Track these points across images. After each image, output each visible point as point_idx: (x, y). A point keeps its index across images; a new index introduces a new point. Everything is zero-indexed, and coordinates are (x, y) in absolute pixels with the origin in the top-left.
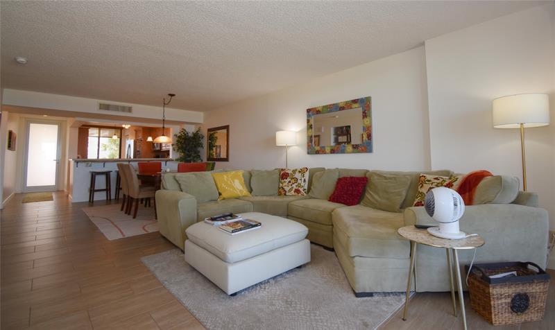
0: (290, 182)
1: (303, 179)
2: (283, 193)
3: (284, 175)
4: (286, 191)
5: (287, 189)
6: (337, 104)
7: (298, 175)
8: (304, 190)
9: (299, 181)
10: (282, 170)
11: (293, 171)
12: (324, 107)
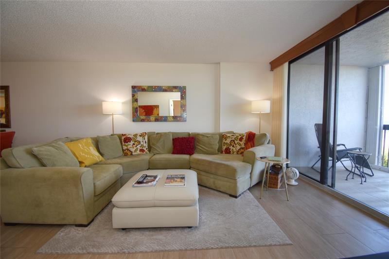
0: (134, 144)
1: (144, 141)
2: (129, 153)
3: (127, 140)
4: (132, 152)
5: (133, 150)
6: (160, 86)
7: (139, 139)
8: (147, 149)
9: (142, 143)
10: (122, 135)
11: (134, 135)
12: (149, 87)
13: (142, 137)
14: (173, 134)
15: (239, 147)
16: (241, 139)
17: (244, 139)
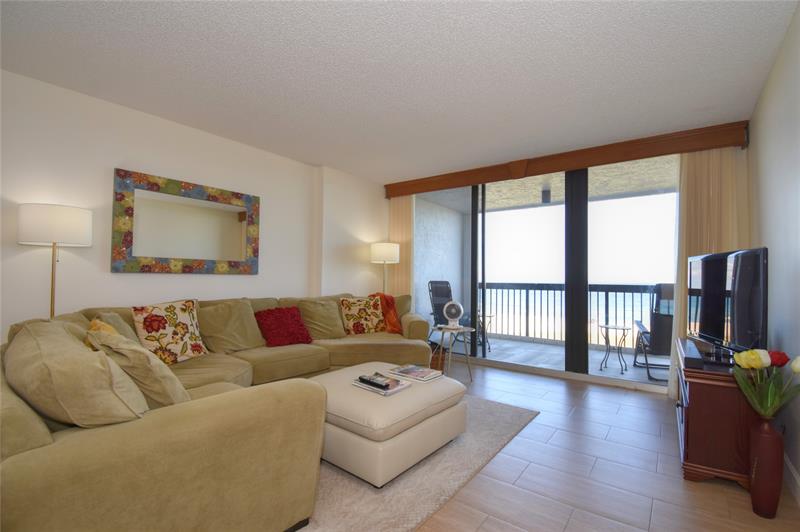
0: (175, 333)
1: (194, 324)
2: (169, 359)
3: (155, 322)
4: (175, 355)
5: (176, 349)
6: (201, 187)
7: (184, 318)
8: (203, 343)
9: (191, 329)
10: (136, 309)
11: (166, 309)
12: (170, 182)
13: (187, 314)
14: (254, 302)
15: (376, 320)
16: (375, 306)
17: (380, 306)
